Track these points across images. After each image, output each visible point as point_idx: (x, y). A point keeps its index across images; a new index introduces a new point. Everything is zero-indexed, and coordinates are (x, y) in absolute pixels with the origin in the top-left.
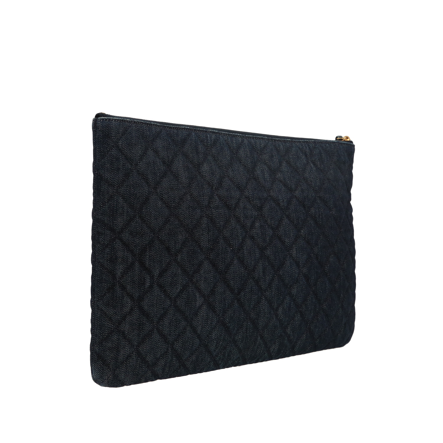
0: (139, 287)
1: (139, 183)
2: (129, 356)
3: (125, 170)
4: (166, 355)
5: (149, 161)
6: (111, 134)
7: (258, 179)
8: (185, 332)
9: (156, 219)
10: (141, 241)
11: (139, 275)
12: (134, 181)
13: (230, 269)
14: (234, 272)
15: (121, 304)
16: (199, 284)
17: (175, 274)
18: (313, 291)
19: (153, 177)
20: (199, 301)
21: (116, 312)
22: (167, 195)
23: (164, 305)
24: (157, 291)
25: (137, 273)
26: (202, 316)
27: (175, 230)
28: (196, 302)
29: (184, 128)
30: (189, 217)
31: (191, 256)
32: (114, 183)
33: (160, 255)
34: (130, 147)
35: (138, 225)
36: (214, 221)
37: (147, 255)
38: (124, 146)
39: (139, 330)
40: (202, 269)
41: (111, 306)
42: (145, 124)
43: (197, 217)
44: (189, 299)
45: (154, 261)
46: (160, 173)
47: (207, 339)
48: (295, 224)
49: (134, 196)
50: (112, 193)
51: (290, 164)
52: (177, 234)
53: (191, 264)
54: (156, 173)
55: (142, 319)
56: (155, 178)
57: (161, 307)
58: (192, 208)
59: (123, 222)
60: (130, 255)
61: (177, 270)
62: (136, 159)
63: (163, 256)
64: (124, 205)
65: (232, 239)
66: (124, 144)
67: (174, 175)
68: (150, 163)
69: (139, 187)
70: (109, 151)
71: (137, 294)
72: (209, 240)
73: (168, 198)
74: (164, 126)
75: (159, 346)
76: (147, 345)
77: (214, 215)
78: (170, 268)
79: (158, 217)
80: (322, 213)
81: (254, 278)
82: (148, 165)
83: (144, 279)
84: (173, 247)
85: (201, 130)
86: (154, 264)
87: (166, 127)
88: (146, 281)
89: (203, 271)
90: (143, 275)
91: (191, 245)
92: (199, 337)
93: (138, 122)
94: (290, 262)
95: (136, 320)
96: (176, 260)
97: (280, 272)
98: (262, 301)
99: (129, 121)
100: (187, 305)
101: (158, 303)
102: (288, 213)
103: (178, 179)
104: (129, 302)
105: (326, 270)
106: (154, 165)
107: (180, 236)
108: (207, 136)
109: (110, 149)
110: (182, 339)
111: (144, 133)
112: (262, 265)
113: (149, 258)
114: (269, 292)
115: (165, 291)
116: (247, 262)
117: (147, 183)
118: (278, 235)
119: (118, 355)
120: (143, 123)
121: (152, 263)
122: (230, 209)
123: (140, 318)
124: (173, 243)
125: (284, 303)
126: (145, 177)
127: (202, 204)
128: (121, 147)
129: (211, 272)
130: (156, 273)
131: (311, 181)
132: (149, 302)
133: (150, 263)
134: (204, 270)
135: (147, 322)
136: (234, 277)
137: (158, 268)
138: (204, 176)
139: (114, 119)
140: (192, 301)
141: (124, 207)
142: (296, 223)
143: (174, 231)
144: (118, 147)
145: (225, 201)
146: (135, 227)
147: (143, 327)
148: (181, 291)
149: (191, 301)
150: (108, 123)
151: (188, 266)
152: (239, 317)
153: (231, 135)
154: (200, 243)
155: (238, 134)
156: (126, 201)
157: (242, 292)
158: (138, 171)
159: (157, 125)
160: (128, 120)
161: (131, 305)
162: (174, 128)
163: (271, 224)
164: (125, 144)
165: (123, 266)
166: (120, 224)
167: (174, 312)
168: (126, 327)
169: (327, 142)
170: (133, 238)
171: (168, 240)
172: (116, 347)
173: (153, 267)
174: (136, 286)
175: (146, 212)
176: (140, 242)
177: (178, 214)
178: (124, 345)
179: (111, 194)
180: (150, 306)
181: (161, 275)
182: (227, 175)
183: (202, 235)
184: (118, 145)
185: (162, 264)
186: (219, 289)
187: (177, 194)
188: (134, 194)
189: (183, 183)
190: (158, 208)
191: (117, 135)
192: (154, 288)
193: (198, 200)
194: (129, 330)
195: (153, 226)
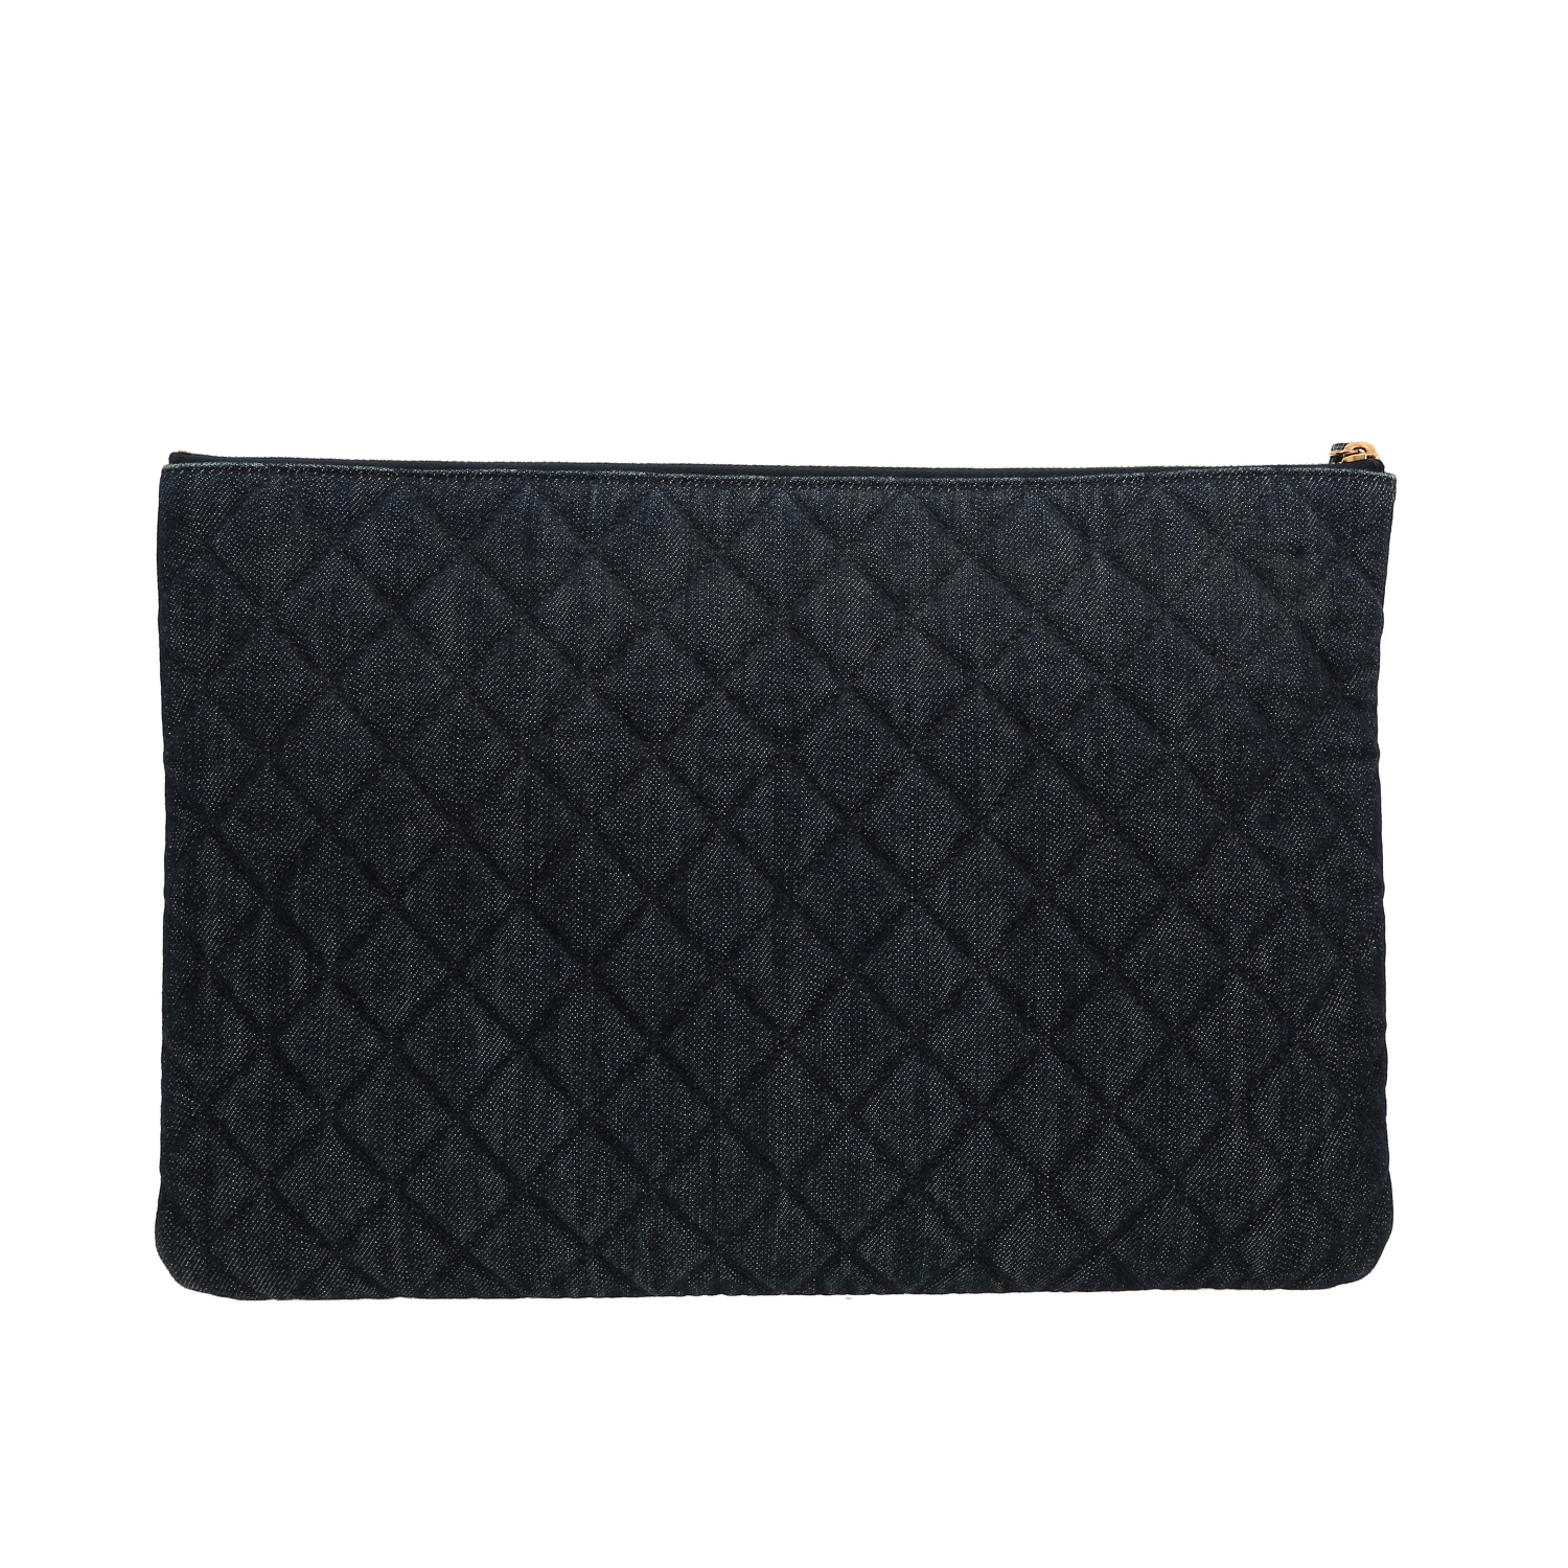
0: (269, 986)
1: (274, 659)
2: (247, 1205)
3: (231, 623)
4: (381, 1214)
5: (320, 588)
6: (190, 513)
7: (808, 631)
8: (440, 1145)
9: (326, 773)
10: (273, 842)
11: (268, 949)
12: (258, 655)
13: (624, 943)
14: (637, 957)
15: (214, 1036)
16: (486, 990)
17: (393, 952)
18: (1055, 1047)
19: (326, 641)
20: (491, 1046)
21: (201, 1061)
22: (371, 695)
23: (352, 1051)
24: (331, 1005)
25: (263, 944)
26: (502, 1097)
27: (393, 807)
28: (476, 1048)
29: (496, 475)
30: (450, 767)
31: (453, 894)
32: (195, 662)
33: (339, 887)
34: (251, 550)
35: (265, 792)
36: (559, 779)
37: (297, 887)
38: (229, 547)
39: (272, 1123)
40: (497, 941)
41: (188, 1041)
42: (329, 472)
43: (484, 766)
44: (447, 1038)
45: (316, 906)
46: (352, 624)
47: (540, 1179)
48: (959, 791)
49: (253, 700)
50: (190, 694)
51: (992, 571)
52: (401, 822)
53: (452, 922)
54: (339, 626)
55: (280, 1090)
56: (332, 643)
57: (343, 1055)
58: (467, 738)
59: (221, 783)
60: (243, 884)
61: (400, 938)
62: (269, 585)
63: (350, 891)
64: (225, 729)
65: (632, 842)
66: (229, 540)
67: (415, 629)
68: (321, 596)
69: (274, 672)
70: (184, 566)
71: (264, 1009)
72: (528, 842)
73: (376, 703)
74: (412, 475)
75: (344, 1183)
76: (301, 1175)
77: (557, 758)
78: (376, 932)
79: (334, 766)
80: (1112, 751)
81: (735, 982)
82: (313, 603)
83: (286, 962)
84: (382, 864)
85: (568, 476)
86: (318, 917)
87: (419, 476)
88: (293, 968)
89: (503, 946)
90: (282, 949)
91: (454, 858)
92: (500, 1166)
93: (297, 468)
94: (916, 933)
95: (261, 1089)
96: (399, 904)
97: (864, 965)
98: (776, 1066)
99: (262, 470)
100: (441, 1058)
101: (333, 1042)
102: (929, 751)
103: (428, 643)
104: (238, 1033)
105: (1129, 972)
106: (333, 602)
107: (412, 827)
108: (590, 494)
109: (187, 560)
110: (429, 1169)
111: (313, 501)
112: (773, 938)
113: (301, 897)
114: (806, 1037)
115: (361, 1006)
116: (699, 924)
117: (308, 659)
118: (865, 830)
119: (211, 1197)
120: (318, 470)
121: (311, 915)
122: (647, 739)
123: (274, 1084)
124: (382, 850)
125: (891, 1082)
126: (301, 640)
127: (511, 723)
128: (222, 551)
129: (534, 953)
130: (329, 945)
131: (1077, 630)
132: (302, 1039)
133: (306, 914)
134: (506, 942)
135: (299, 1101)
136: (638, 972)
137: (331, 931)
138: (547, 628)
139: (202, 468)
140: (459, 1045)
141: (223, 736)
142: (964, 789)
143: (390, 811)
144: (214, 552)
145: (626, 710)
146: (256, 800)
147: (284, 1116)
148: (421, 1009)
149: (455, 1045)
150: (179, 480)
151: (439, 929)
152: (669, 1117)
153: (717, 481)
154: (494, 852)
155: (752, 477)
156: (232, 716)
157: (680, 1027)
158: (280, 623)
159: (378, 471)
160: (255, 465)
161: (245, 1043)
162: (452, 476)
163: (834, 791)
164: (232, 543)
165: (222, 921)
166: (214, 789)
167: (390, 1075)
168: (230, 1111)
169: (1216, 475)
170: (250, 832)
171: (366, 840)
172: (205, 1171)
173: (315, 927)
174: (262, 985)
175: (292, 752)
176: (270, 846)
177: (410, 757)
178: (228, 1166)
179: (188, 696)
180: (305, 1051)
181: (346, 952)
182: (661, 622)
183: (501, 824)
184: (214, 546)
185: (347, 917)
186: (573, 1011)
187: (410, 693)
188: (254, 695)
189: (445, 654)
190: (335, 739)
191: (207, 514)
192: (322, 993)
193: (497, 710)
194: (238, 1121)
195: (313, 793)
